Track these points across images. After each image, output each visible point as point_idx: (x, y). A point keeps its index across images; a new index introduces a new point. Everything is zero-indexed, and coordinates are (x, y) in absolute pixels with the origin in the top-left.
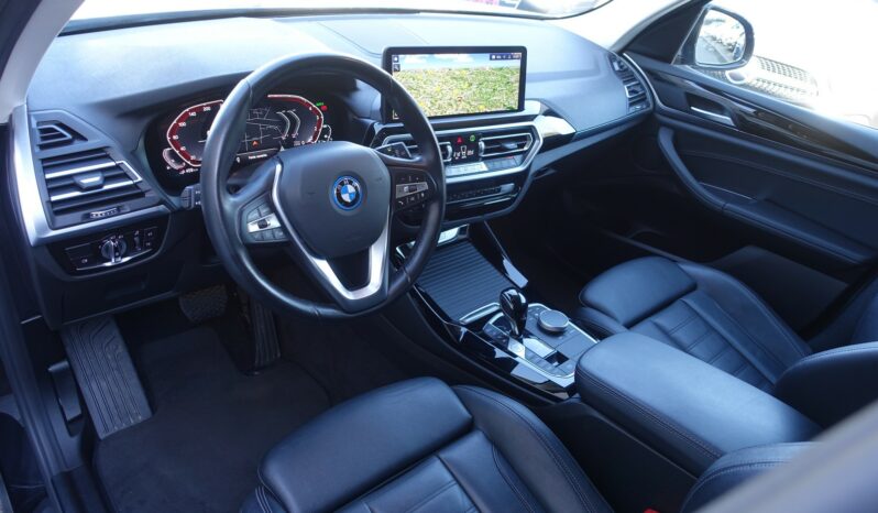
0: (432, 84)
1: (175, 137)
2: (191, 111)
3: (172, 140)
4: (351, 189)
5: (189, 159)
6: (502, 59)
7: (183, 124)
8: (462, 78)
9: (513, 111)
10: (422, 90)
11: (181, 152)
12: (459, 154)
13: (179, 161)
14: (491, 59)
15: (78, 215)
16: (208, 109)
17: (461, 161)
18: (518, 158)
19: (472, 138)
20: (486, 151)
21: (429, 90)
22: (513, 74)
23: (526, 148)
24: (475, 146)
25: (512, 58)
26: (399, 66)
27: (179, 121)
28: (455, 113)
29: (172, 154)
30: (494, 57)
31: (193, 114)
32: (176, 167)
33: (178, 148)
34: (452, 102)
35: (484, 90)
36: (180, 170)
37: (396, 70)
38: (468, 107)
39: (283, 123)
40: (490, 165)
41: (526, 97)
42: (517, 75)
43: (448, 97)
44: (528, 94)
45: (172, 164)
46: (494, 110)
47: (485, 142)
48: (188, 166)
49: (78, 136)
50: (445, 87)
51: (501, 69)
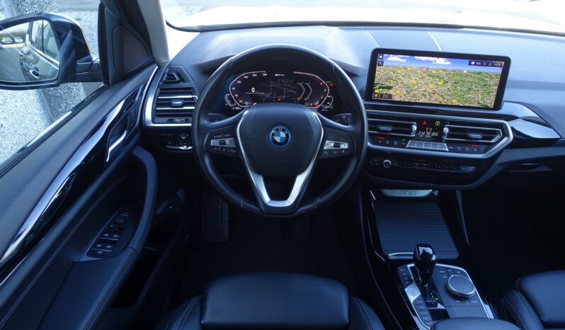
0: (410, 77)
1: (233, 89)
2: (245, 75)
3: (231, 89)
4: (283, 134)
5: (238, 102)
6: (482, 65)
7: (239, 82)
8: (438, 77)
9: (487, 108)
10: (400, 82)
11: (235, 97)
12: (423, 133)
13: (232, 102)
14: (470, 64)
15: (166, 119)
16: (256, 75)
17: (424, 139)
18: (483, 147)
19: (438, 123)
20: (449, 136)
21: (406, 81)
22: (492, 78)
23: (493, 141)
24: (440, 130)
25: (493, 65)
26: (383, 62)
27: (238, 80)
28: (428, 102)
29: (230, 98)
30: (473, 63)
31: (246, 77)
32: (230, 105)
33: (234, 95)
34: (426, 93)
35: (458, 88)
36: (232, 107)
37: (379, 65)
38: (441, 99)
39: (300, 91)
40: (452, 148)
41: (504, 99)
42: (497, 80)
43: (423, 89)
44: (506, 97)
45: (228, 103)
46: (466, 105)
47: (449, 127)
48: (237, 106)
49: (182, 80)
50: (421, 81)
51: (479, 73)
